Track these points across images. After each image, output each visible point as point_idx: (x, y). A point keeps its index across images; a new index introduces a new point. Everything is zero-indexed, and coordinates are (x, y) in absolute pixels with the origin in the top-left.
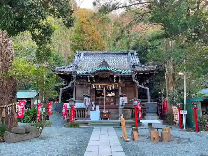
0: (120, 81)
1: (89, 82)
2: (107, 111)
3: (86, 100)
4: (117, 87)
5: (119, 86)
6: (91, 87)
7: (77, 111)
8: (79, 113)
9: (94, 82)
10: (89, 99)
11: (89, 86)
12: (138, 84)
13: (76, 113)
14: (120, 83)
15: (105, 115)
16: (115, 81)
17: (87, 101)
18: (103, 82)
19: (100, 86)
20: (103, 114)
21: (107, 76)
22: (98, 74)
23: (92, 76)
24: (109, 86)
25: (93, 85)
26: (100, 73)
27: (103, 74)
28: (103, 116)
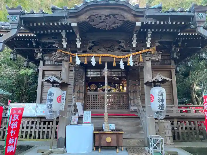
0: (148, 46)
1: (65, 46)
2: (113, 126)
3: (51, 94)
4: (141, 60)
5: (147, 59)
6: (71, 61)
7: (40, 124)
8: (44, 128)
9: (79, 46)
10: (65, 92)
11: (66, 58)
13: (38, 128)
14: (148, 50)
15: (109, 139)
16: (134, 46)
17: (55, 98)
18: (103, 50)
20: (104, 137)
21: (115, 23)
22: (88, 17)
23: (70, 24)
24: (119, 60)
25: (77, 56)
26: (94, 14)
27: (103, 17)
28: (102, 140)
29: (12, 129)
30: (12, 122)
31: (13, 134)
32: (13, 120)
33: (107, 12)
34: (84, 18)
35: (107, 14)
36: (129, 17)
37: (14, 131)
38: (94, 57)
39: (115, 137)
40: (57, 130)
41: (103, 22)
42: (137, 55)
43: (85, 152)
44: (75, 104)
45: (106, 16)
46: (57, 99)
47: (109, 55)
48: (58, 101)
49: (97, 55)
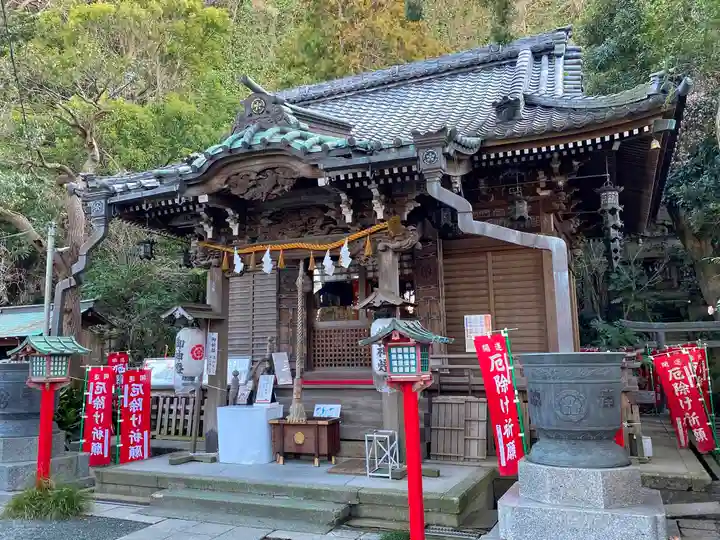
0: (380, 215)
1: (210, 236)
4: (368, 251)
5: (380, 246)
6: (225, 265)
11: (213, 261)
12: (470, 216)
14: (382, 225)
15: (299, 438)
16: (349, 219)
17: (185, 351)
18: (291, 232)
19: (267, 258)
20: (289, 431)
21: (276, 186)
22: (224, 180)
23: (196, 198)
24: (320, 255)
25: (236, 252)
26: (234, 172)
27: (253, 176)
28: (286, 440)
29: (132, 413)
30: (130, 399)
31: (136, 422)
32: (132, 395)
33: (257, 165)
34: (217, 183)
35: (258, 169)
36: (303, 170)
37: (137, 416)
38: (268, 252)
39: (311, 433)
40: (202, 418)
41: (254, 186)
42: (360, 238)
43: (250, 463)
44: (271, 356)
45: (259, 174)
46: (192, 353)
47: (300, 245)
48: (193, 357)
49: (277, 247)
